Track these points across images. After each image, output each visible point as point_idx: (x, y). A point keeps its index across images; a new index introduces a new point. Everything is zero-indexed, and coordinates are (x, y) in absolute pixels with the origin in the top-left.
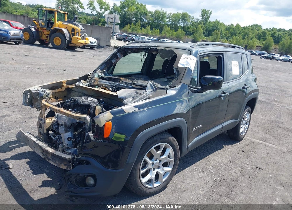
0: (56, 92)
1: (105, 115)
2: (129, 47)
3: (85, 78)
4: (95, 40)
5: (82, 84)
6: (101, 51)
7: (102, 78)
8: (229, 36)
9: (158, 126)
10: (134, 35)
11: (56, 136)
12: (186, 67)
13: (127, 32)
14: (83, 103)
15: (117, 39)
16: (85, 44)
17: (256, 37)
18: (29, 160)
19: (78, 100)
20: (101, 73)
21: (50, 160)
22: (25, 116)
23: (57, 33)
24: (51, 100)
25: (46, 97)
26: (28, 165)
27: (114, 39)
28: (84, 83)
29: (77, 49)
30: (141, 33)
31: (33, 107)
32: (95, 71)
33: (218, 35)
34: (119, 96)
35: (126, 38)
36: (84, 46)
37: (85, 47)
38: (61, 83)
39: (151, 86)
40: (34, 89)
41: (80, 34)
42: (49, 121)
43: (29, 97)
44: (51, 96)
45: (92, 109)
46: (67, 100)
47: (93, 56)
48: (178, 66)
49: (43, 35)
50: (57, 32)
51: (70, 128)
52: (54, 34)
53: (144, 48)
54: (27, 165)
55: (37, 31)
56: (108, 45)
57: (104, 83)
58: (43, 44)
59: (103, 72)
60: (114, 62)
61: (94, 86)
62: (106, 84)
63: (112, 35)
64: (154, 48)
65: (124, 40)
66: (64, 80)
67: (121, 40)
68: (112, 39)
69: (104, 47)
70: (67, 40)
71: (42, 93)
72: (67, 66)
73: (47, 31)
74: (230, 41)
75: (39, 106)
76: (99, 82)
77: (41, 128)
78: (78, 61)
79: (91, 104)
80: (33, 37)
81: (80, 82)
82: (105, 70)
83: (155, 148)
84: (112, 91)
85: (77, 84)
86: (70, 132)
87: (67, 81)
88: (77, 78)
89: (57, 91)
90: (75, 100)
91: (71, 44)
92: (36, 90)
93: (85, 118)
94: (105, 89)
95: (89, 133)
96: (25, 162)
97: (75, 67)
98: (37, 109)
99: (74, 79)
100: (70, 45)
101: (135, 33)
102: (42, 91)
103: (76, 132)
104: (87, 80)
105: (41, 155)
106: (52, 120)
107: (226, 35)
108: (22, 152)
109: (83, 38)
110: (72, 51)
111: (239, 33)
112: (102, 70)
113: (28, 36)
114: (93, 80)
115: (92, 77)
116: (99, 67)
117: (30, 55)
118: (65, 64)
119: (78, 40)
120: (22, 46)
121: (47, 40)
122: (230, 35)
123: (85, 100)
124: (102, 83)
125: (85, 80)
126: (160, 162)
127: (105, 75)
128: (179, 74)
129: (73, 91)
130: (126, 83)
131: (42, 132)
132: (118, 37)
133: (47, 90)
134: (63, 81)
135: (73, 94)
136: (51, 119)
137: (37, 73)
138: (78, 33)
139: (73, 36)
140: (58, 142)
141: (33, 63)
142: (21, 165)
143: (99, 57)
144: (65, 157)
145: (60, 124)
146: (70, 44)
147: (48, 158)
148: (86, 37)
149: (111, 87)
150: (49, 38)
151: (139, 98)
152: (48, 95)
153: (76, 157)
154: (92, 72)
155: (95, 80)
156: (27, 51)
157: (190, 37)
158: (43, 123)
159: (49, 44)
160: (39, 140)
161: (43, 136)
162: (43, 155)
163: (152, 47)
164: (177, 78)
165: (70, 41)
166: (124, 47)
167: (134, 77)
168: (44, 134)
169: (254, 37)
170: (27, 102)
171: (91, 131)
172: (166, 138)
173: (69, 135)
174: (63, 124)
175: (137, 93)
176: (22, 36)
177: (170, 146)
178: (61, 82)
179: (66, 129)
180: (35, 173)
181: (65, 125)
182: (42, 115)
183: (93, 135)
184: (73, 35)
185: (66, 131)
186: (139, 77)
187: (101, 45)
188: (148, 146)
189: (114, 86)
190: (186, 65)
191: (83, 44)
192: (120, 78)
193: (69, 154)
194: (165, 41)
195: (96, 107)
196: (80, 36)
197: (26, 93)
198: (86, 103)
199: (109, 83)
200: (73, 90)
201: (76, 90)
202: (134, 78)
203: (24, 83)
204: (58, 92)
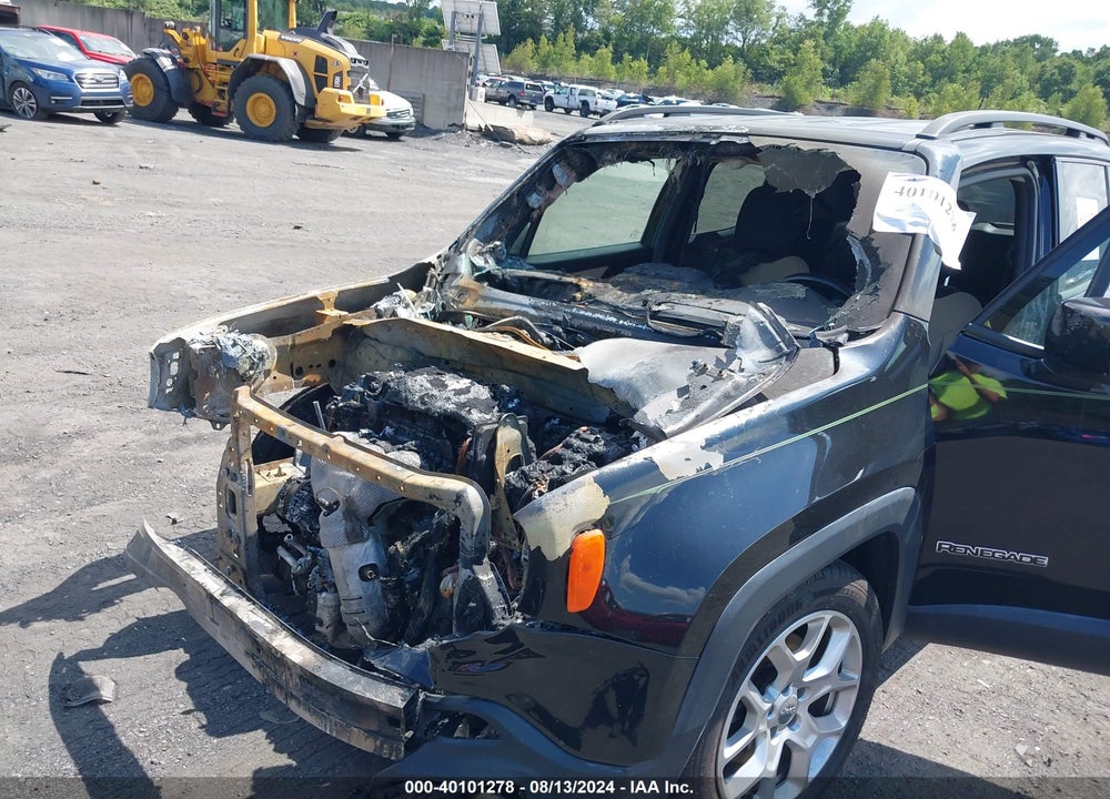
0: (293, 346)
1: (570, 498)
2: (608, 135)
3: (416, 277)
4: (404, 105)
5: (407, 306)
6: (430, 147)
7: (488, 278)
8: (924, 81)
9: (817, 543)
10: (551, 83)
11: (300, 549)
12: (914, 236)
13: (521, 69)
14: (424, 403)
15: (488, 99)
16: (366, 122)
17: (1031, 87)
18: (187, 657)
19: (402, 388)
20: (481, 254)
21: (293, 697)
22: (157, 432)
23: (259, 79)
24: (273, 382)
25: (251, 368)
26: (184, 685)
27: (479, 99)
28: (414, 303)
29: (339, 142)
30: (576, 75)
31: (195, 416)
32: (458, 246)
33: (879, 80)
34: (596, 375)
35: (519, 94)
36: (364, 130)
37: (368, 132)
38: (314, 302)
39: (763, 331)
40: (198, 333)
41: (347, 81)
42: (269, 479)
43: (174, 368)
44: (270, 364)
45: (481, 445)
46: (347, 387)
47: (400, 167)
48: (875, 228)
49: (207, 85)
50: (259, 74)
51: (371, 524)
52: (248, 81)
53: (687, 139)
54: (177, 681)
55: (183, 69)
56: (454, 124)
57: (508, 307)
58: (208, 121)
59: (493, 251)
60: (536, 206)
61: (456, 318)
62: (516, 313)
63: (472, 82)
64: (738, 140)
65: (512, 102)
66: (326, 289)
67: (502, 102)
68: (470, 98)
69: (439, 131)
70: (299, 105)
71: (233, 352)
72: (306, 211)
73: (222, 69)
74: (928, 102)
75: (221, 411)
76: (485, 298)
77: (234, 511)
78: (347, 190)
79: (463, 413)
80: (169, 91)
81: (397, 300)
82: (498, 243)
83: (788, 640)
84: (552, 347)
85: (383, 304)
86: (368, 543)
87: (340, 292)
88: (384, 279)
89: (297, 342)
90: (385, 386)
91: (316, 122)
92: (207, 338)
93: (459, 498)
94: (517, 337)
95: (476, 567)
96: (169, 664)
97: (338, 213)
98: (214, 423)
99: (368, 284)
100: (311, 123)
101: (555, 73)
102: (235, 345)
103: (398, 544)
104: (425, 289)
105: (247, 664)
106: (280, 474)
107: (912, 78)
108: (152, 613)
109: (361, 95)
110: (320, 149)
111: (964, 72)
112: (486, 240)
113: (146, 91)
114: (451, 287)
115: (446, 276)
116: (473, 226)
117: (160, 166)
118: (297, 201)
119: (341, 104)
120: (125, 128)
121: (219, 104)
122: (928, 79)
123: (435, 392)
124: (500, 306)
125: (417, 289)
126: (799, 697)
127: (498, 262)
128: (883, 270)
129: (367, 340)
130: (616, 310)
131: (236, 529)
132: (492, 92)
133: (255, 338)
134: (324, 295)
135: (367, 353)
136: (275, 471)
137: (189, 242)
138: (340, 74)
139: (319, 91)
140: (314, 579)
141: (171, 200)
142: (150, 681)
143: (423, 172)
144: (368, 695)
145: (323, 505)
146: (308, 121)
147: (280, 686)
148: (370, 93)
149: (542, 328)
150: (227, 97)
151: (717, 394)
152: (261, 359)
153: (422, 696)
154: (444, 251)
155: (463, 291)
156: (145, 150)
157: (769, 90)
158: (243, 493)
159: (228, 120)
160: (234, 587)
161: (242, 548)
162: (259, 666)
163: (724, 139)
164: (876, 289)
165: (310, 110)
166: (586, 137)
167: (639, 274)
168: (248, 539)
169: (1026, 84)
170: (167, 391)
171: (486, 560)
172: (838, 590)
173: (364, 552)
174: (337, 503)
175: (700, 369)
176: (125, 91)
177: (848, 620)
178: (315, 299)
179: (353, 530)
180: (216, 728)
181: (351, 513)
182: (239, 459)
183: (497, 578)
184: (322, 83)
185: (354, 537)
186: (662, 278)
187: (429, 121)
188: (763, 637)
189: (556, 322)
190: (915, 224)
191: (359, 121)
192: (573, 280)
193: (390, 679)
194: (671, 103)
195: (499, 434)
196: (349, 88)
197: (162, 351)
198: (439, 404)
199: (535, 307)
200: (366, 336)
201: (383, 335)
202: (637, 278)
203: (143, 286)
204: (303, 345)
